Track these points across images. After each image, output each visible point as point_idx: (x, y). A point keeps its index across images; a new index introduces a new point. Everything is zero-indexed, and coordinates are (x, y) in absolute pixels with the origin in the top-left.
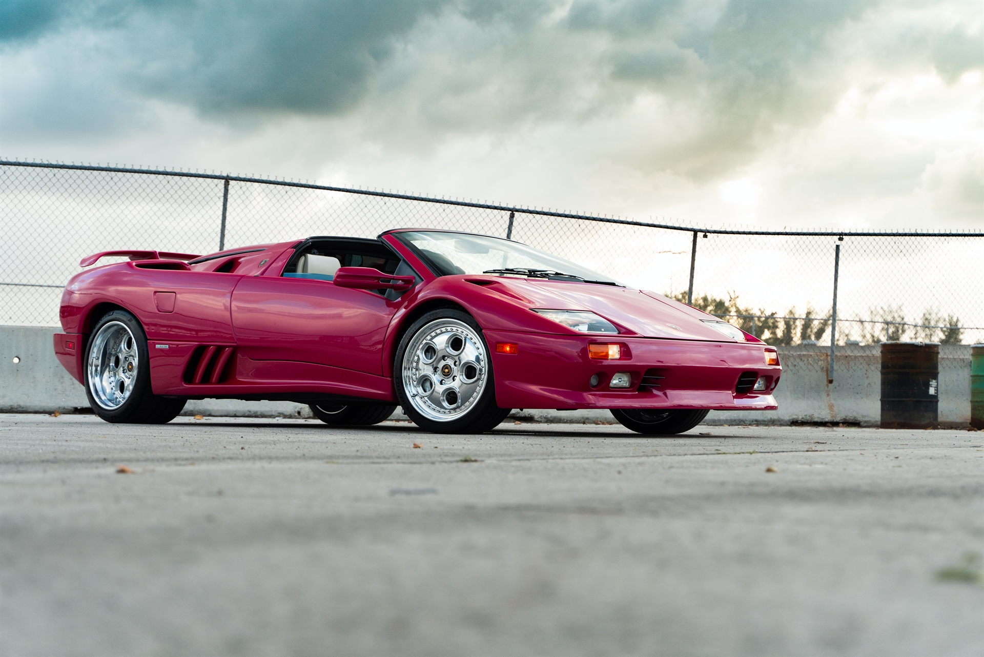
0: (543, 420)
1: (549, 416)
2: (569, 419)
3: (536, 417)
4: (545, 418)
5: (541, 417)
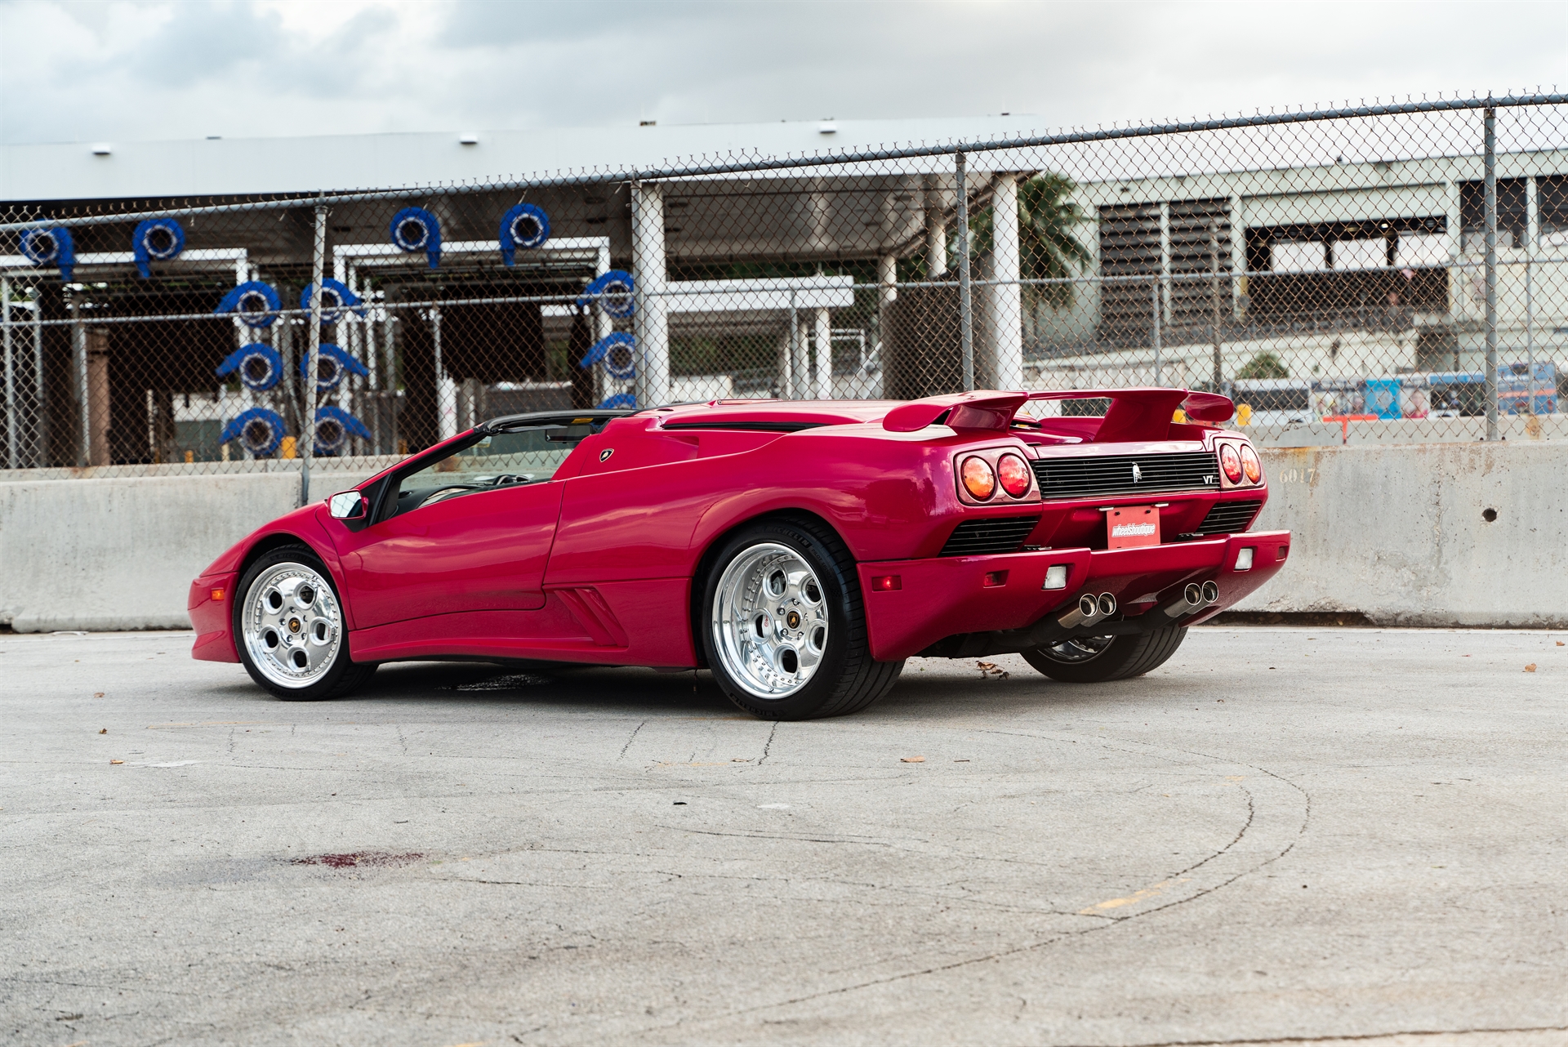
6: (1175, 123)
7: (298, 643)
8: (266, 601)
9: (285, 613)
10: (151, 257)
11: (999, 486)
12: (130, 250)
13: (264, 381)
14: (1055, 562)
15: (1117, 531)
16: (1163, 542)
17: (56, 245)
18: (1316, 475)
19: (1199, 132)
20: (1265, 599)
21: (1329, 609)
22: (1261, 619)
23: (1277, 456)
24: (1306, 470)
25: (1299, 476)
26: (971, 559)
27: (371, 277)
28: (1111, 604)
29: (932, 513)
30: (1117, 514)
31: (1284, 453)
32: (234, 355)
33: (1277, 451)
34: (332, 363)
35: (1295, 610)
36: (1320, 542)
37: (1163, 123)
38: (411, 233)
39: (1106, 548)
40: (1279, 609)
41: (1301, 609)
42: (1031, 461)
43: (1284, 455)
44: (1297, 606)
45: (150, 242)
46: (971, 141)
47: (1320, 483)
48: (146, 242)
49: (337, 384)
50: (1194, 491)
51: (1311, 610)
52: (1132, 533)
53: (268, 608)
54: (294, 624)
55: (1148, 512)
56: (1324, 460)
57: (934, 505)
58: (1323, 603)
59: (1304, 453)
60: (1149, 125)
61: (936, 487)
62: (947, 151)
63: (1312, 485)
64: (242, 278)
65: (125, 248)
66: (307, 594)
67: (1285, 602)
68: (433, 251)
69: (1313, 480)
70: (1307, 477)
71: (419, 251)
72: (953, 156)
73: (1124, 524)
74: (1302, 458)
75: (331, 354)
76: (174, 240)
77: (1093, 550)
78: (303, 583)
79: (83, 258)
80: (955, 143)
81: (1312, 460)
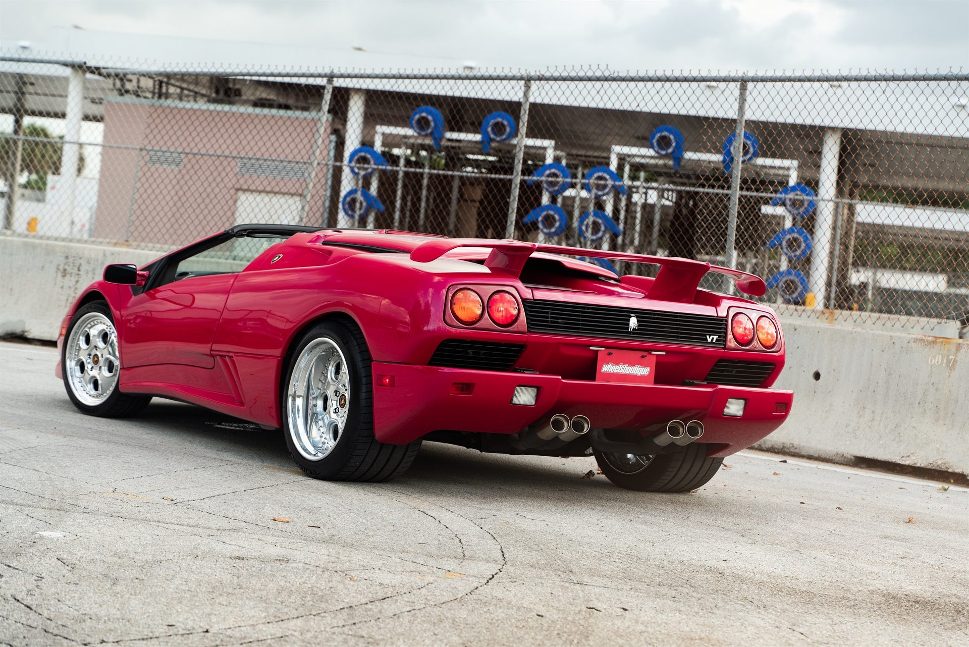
6: (891, 74)
7: (95, 373)
8: (82, 340)
9: (92, 349)
10: (492, 140)
11: (486, 315)
12: (479, 133)
13: (553, 230)
14: (526, 383)
15: (608, 368)
16: (656, 383)
17: (432, 124)
18: (955, 361)
19: (907, 82)
20: (900, 453)
21: (943, 468)
22: (898, 468)
23: (930, 343)
24: (948, 356)
25: (942, 360)
26: (446, 370)
27: (645, 171)
28: (586, 426)
29: (425, 328)
30: (609, 354)
31: (935, 341)
32: (538, 209)
33: (930, 339)
34: (599, 224)
35: (918, 465)
36: (950, 414)
37: (883, 73)
38: (664, 142)
39: (594, 380)
40: (907, 463)
41: (923, 465)
42: (524, 300)
43: (934, 342)
44: (921, 463)
45: (493, 130)
46: (751, 74)
47: (957, 368)
48: (489, 129)
49: (601, 238)
50: (695, 347)
51: (930, 467)
52: (623, 372)
53: (83, 345)
54: (96, 359)
55: (643, 357)
56: (962, 351)
57: (427, 323)
58: (939, 462)
59: (949, 343)
60: (873, 73)
61: (432, 309)
62: (734, 80)
63: (951, 369)
64: (549, 160)
65: (476, 132)
66: (105, 337)
67: (913, 458)
68: (677, 157)
69: (952, 365)
70: (948, 362)
71: (666, 156)
72: (739, 84)
73: (616, 363)
74: (947, 346)
75: (600, 218)
76: (508, 130)
77: (563, 378)
78: (104, 330)
79: (449, 135)
80: (740, 74)
81: (953, 349)
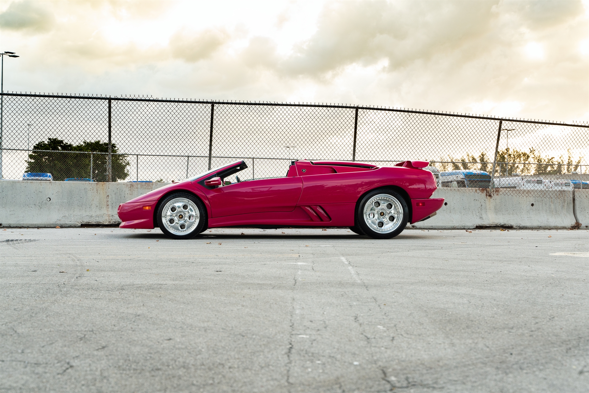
0: (518, 228)
1: (521, 226)
2: (531, 227)
3: (514, 227)
4: (519, 227)
5: (517, 226)
54: (181, 216)
